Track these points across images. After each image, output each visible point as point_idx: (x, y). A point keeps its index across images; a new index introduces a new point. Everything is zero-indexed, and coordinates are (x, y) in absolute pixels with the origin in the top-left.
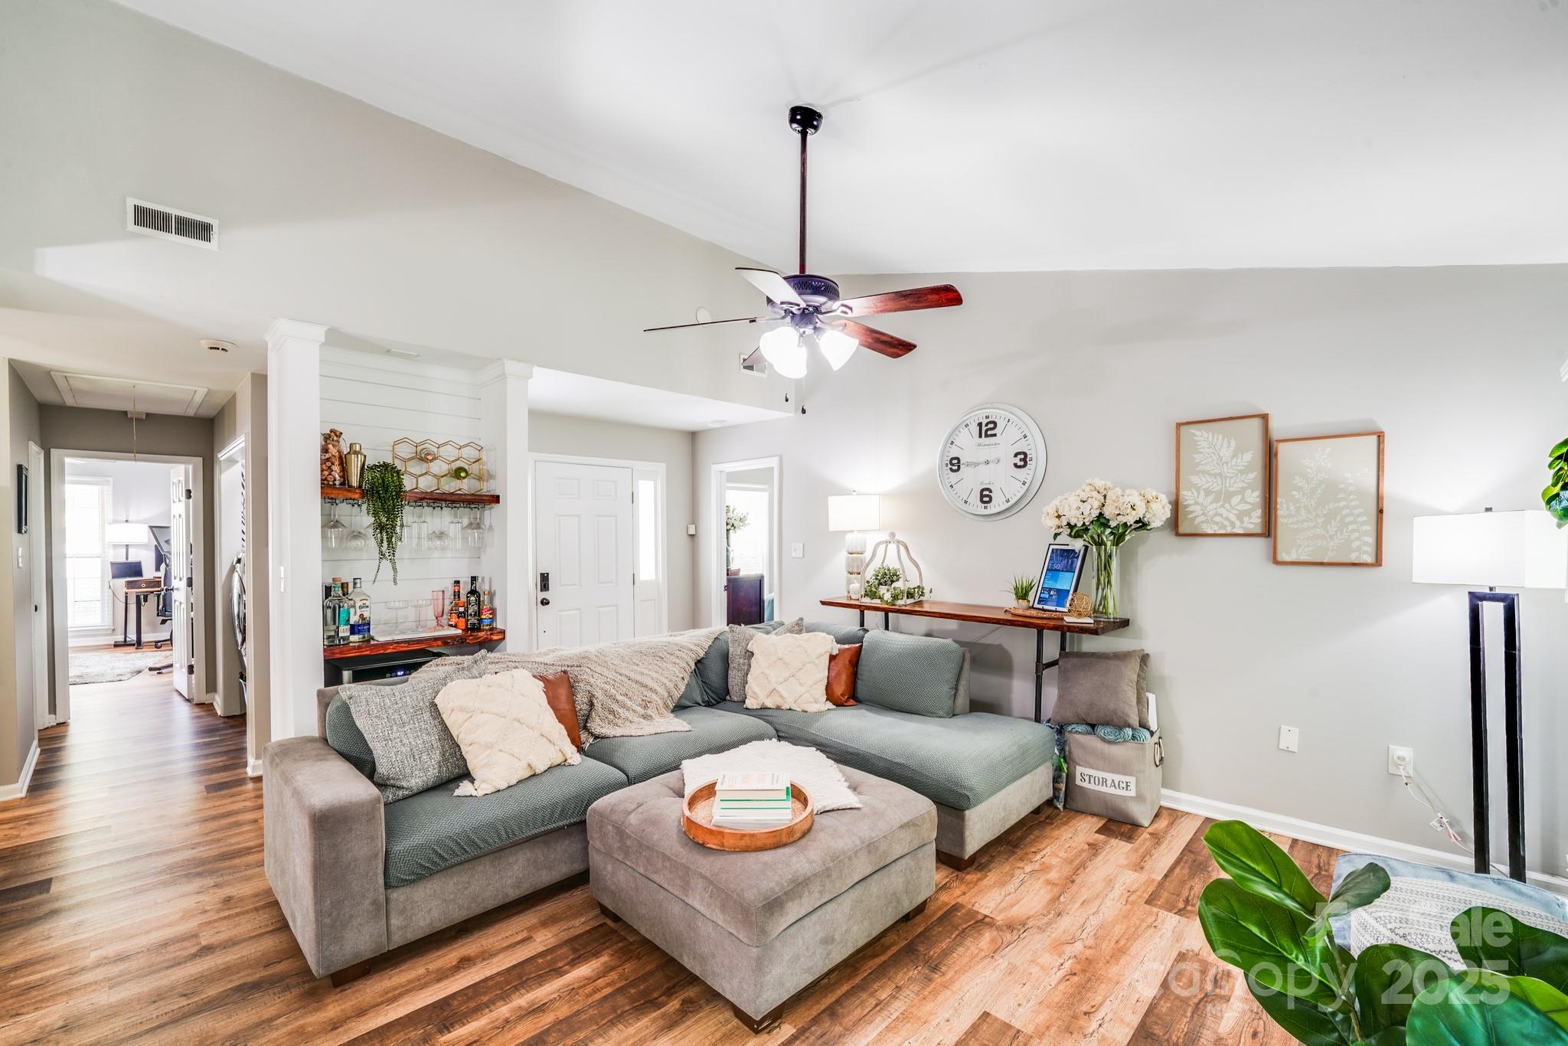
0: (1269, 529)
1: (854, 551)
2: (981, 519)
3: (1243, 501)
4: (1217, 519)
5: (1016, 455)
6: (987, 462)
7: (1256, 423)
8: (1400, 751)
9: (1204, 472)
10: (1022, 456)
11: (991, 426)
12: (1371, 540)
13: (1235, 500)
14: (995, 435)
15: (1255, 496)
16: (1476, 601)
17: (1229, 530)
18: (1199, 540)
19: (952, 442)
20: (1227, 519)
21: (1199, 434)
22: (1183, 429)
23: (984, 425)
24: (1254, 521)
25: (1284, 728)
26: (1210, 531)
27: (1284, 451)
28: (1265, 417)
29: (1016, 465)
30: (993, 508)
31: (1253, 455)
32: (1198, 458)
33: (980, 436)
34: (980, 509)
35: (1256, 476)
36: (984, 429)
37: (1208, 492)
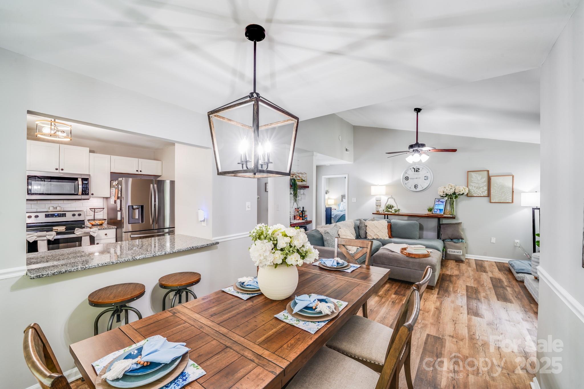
0: (489, 195)
1: (378, 200)
2: (415, 192)
3: (483, 189)
4: (477, 193)
5: (425, 177)
6: (417, 178)
7: (486, 172)
8: (517, 241)
9: (474, 182)
10: (427, 177)
11: (418, 169)
12: (511, 197)
13: (481, 189)
14: (419, 172)
15: (486, 188)
16: (534, 209)
17: (480, 195)
18: (473, 197)
19: (406, 173)
20: (479, 193)
21: (473, 174)
22: (469, 173)
23: (416, 169)
24: (486, 193)
25: (492, 238)
26: (475, 196)
27: (492, 178)
28: (488, 171)
29: (425, 179)
30: (418, 190)
31: (485, 179)
32: (472, 179)
33: (415, 172)
34: (415, 190)
35: (486, 183)
36: (416, 170)
37: (475, 187)
